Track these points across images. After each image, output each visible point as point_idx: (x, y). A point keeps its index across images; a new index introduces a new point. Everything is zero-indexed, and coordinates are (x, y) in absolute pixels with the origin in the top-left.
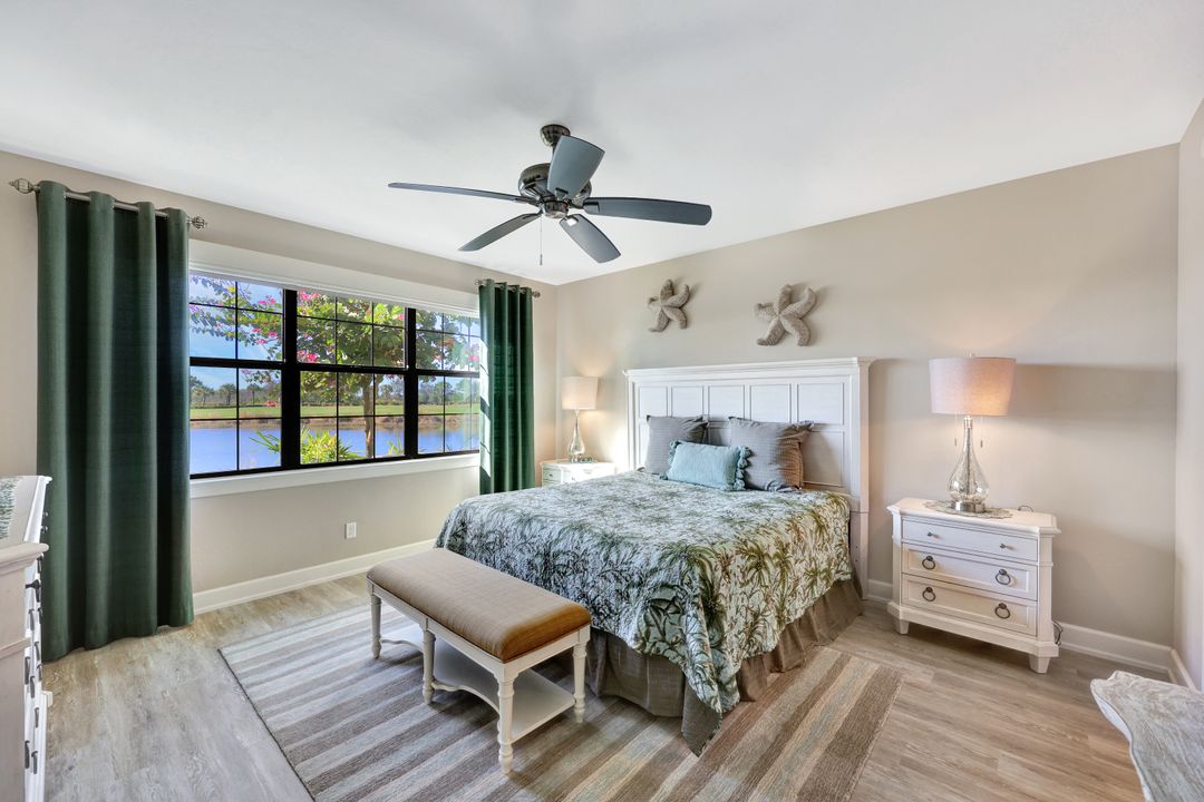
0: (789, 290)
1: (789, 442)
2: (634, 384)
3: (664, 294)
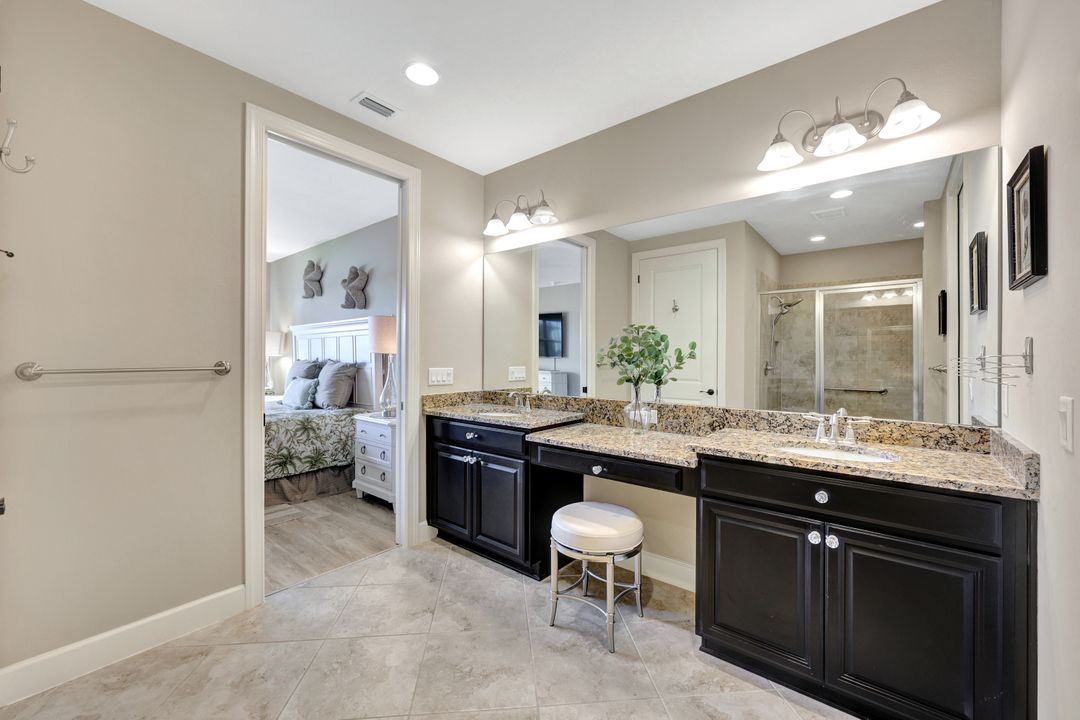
1: (338, 376)
2: (295, 336)
3: (307, 272)
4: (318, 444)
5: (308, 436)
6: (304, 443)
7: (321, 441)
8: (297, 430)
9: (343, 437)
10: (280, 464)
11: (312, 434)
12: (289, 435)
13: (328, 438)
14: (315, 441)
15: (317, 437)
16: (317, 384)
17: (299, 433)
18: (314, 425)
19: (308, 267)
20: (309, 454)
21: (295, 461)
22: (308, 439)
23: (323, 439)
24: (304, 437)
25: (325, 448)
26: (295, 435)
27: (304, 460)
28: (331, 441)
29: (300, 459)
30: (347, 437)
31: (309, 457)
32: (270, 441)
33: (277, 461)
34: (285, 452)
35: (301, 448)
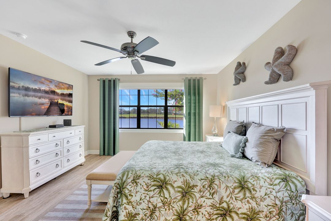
0: (279, 50)
1: (266, 137)
2: (229, 107)
3: (237, 69)
4: (254, 204)
5: (245, 195)
6: (241, 200)
7: (256, 201)
8: (235, 188)
9: (278, 203)
10: (221, 215)
11: (248, 194)
12: (228, 192)
13: (262, 199)
14: (251, 201)
15: (253, 198)
16: (247, 141)
17: (237, 191)
18: (250, 185)
19: (237, 66)
20: (244, 211)
21: (233, 215)
22: (245, 198)
23: (258, 200)
24: (241, 195)
25: (260, 208)
26: (234, 192)
27: (240, 216)
28: (266, 203)
29: (237, 214)
30: (282, 202)
31: (245, 214)
32: (213, 193)
33: (218, 212)
34: (225, 205)
35: (238, 204)
